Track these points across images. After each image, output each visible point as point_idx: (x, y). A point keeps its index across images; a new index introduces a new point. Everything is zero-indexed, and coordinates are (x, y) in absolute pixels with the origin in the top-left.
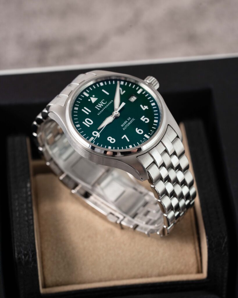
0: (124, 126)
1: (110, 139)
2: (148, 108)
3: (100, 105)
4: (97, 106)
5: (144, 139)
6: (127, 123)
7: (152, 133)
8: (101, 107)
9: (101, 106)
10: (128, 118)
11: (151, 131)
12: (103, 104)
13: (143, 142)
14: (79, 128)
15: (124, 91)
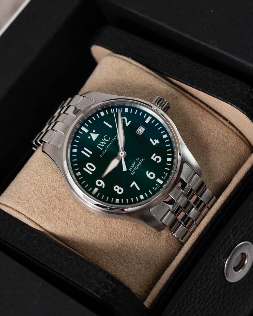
0: (132, 170)
1: (117, 188)
2: (158, 143)
3: (102, 143)
4: (99, 144)
5: (157, 185)
6: (136, 165)
7: (165, 177)
8: (103, 146)
9: (104, 144)
10: (136, 158)
11: (164, 173)
12: (106, 142)
13: (156, 189)
14: (80, 176)
15: (130, 122)
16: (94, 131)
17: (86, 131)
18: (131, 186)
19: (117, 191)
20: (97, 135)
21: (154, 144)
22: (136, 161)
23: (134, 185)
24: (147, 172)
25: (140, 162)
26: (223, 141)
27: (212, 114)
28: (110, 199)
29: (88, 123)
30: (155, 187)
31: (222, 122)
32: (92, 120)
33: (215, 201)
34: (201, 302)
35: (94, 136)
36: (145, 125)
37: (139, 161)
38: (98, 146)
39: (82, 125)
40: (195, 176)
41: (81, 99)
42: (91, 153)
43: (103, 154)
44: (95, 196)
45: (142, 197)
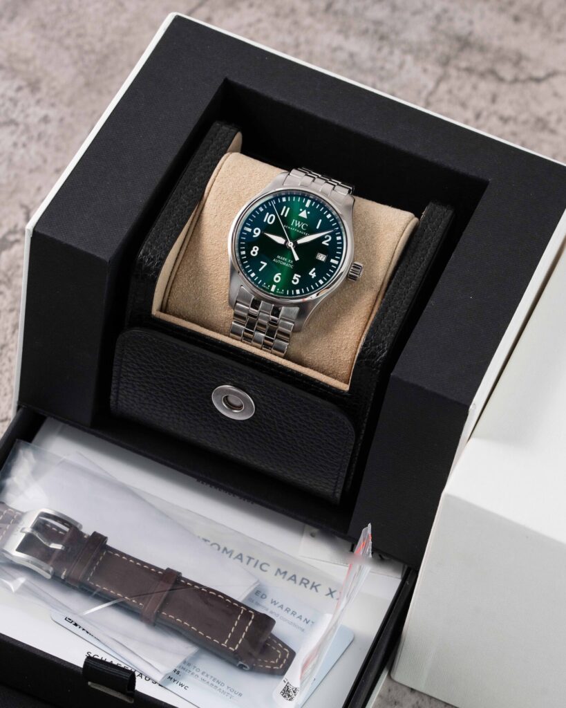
0: (278, 259)
2: (313, 277)
3: (299, 223)
4: (296, 221)
5: (269, 286)
6: (284, 261)
7: (280, 292)
8: (296, 225)
9: (298, 225)
11: (283, 290)
12: (301, 226)
13: (264, 286)
14: (259, 211)
15: (327, 244)
16: (309, 213)
17: (307, 205)
18: (262, 262)
19: (254, 250)
20: (306, 217)
21: (310, 274)
22: (288, 260)
23: (263, 265)
24: (280, 274)
25: (288, 265)
26: (341, 346)
27: (365, 328)
28: (243, 245)
29: (316, 205)
30: (267, 285)
31: (360, 340)
32: (320, 208)
33: (280, 356)
34: (180, 371)
35: (303, 214)
36: (328, 260)
38: (294, 220)
39: (313, 200)
40: (291, 324)
42: (286, 215)
43: (288, 227)
44: (242, 230)
45: (253, 275)
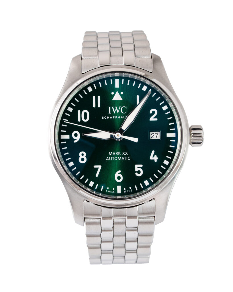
1: (83, 155)
2: (156, 161)
3: (116, 109)
4: (113, 107)
5: (114, 189)
6: (118, 156)
7: (127, 191)
8: (114, 112)
9: (116, 112)
10: (125, 151)
11: (130, 188)
12: (120, 111)
13: (109, 191)
14: (69, 112)
15: (156, 119)
17: (117, 85)
18: (95, 167)
19: (81, 157)
20: (121, 99)
21: (151, 158)
22: (121, 153)
23: (98, 168)
24: (120, 171)
25: (124, 158)
28: (67, 156)
29: (126, 82)
32: (131, 83)
36: (163, 135)
37: (124, 156)
38: (110, 107)
39: (120, 78)
41: (148, 57)
42: (99, 106)
43: (107, 118)
44: (60, 140)
45: (91, 184)
